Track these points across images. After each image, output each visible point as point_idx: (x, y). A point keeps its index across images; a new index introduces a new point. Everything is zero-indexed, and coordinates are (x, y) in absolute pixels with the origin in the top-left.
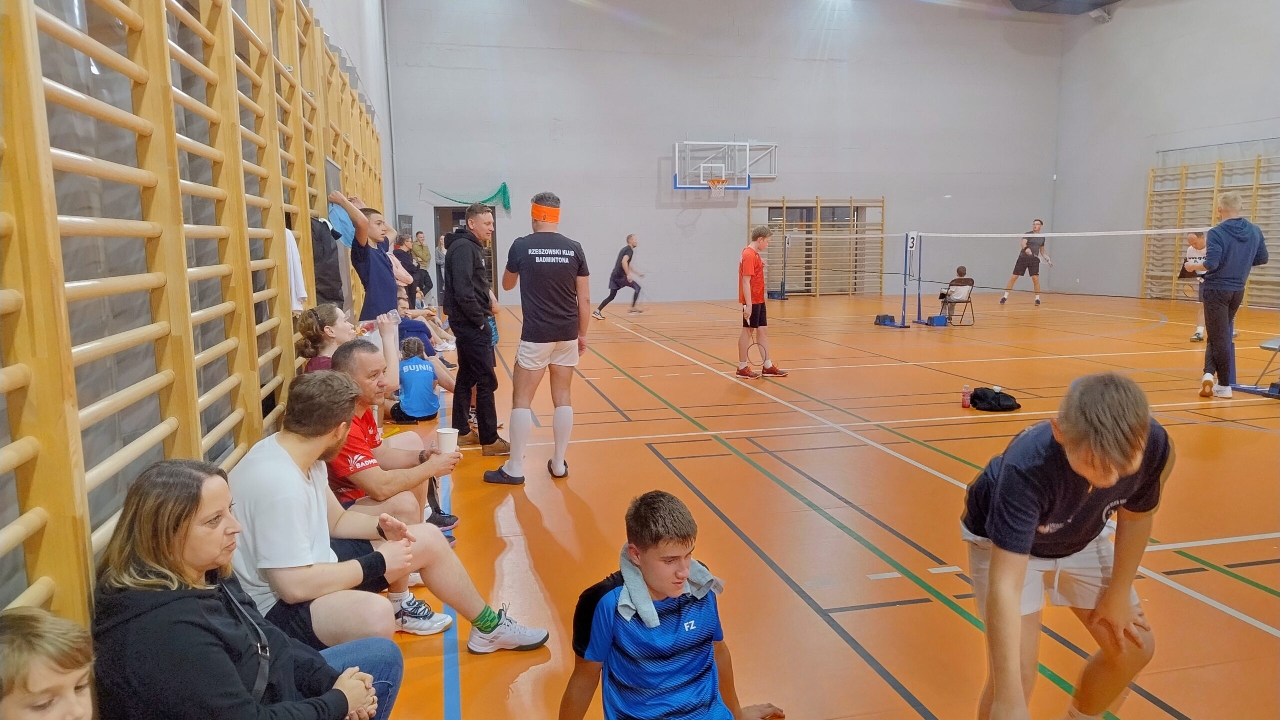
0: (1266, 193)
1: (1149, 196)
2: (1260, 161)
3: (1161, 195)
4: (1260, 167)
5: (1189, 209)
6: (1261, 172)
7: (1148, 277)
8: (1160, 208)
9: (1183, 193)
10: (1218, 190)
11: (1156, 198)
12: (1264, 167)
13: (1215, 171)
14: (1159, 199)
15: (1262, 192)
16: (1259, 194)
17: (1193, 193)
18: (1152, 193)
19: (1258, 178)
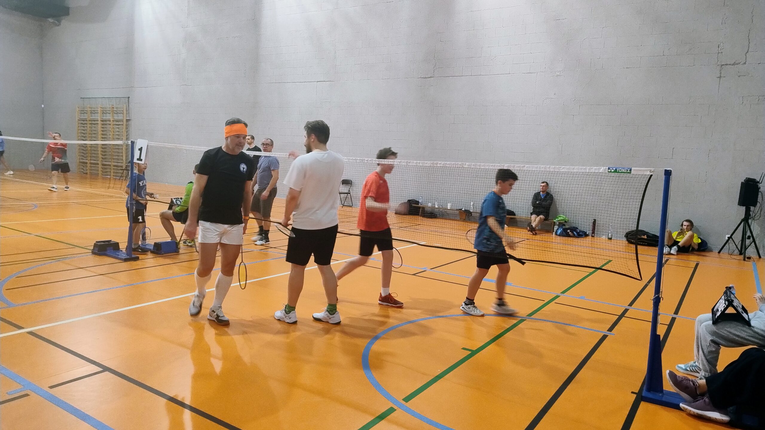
0: (117, 123)
1: (77, 120)
2: (113, 107)
3: (83, 121)
4: (113, 111)
5: (93, 129)
6: (115, 113)
7: (80, 162)
8: (84, 127)
9: (89, 120)
10: (101, 120)
11: (82, 122)
12: (116, 111)
13: (98, 111)
14: (83, 122)
15: (116, 123)
16: (114, 123)
17: (94, 121)
18: (79, 119)
19: (113, 116)
